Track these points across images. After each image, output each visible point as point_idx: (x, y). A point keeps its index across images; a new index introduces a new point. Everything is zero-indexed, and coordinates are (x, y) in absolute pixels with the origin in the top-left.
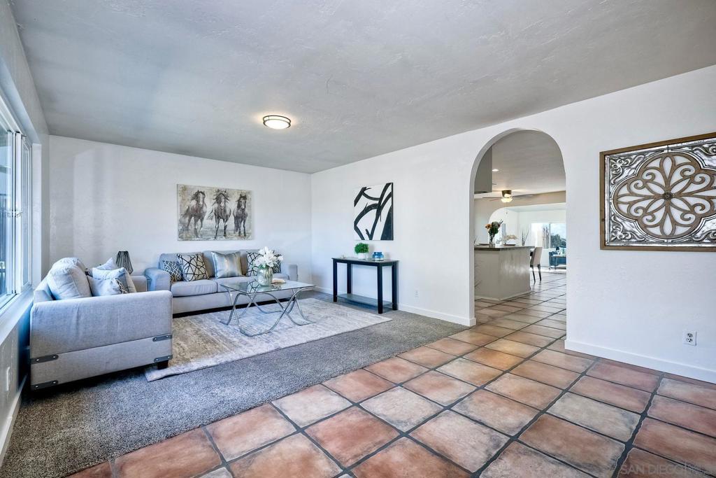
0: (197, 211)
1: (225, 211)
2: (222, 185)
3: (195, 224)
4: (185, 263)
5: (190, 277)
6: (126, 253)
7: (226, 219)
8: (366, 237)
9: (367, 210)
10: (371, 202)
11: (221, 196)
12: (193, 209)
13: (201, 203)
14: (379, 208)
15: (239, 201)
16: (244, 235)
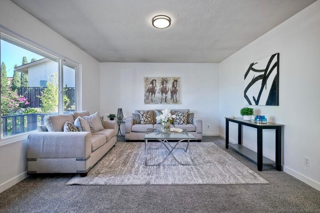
0: (152, 90)
1: (166, 89)
2: (165, 76)
3: (152, 96)
4: (141, 115)
5: (142, 122)
6: (121, 109)
7: (166, 93)
8: (253, 102)
9: (254, 81)
10: (257, 74)
11: (164, 81)
12: (150, 88)
13: (154, 85)
14: (264, 78)
15: (173, 83)
16: (176, 102)
